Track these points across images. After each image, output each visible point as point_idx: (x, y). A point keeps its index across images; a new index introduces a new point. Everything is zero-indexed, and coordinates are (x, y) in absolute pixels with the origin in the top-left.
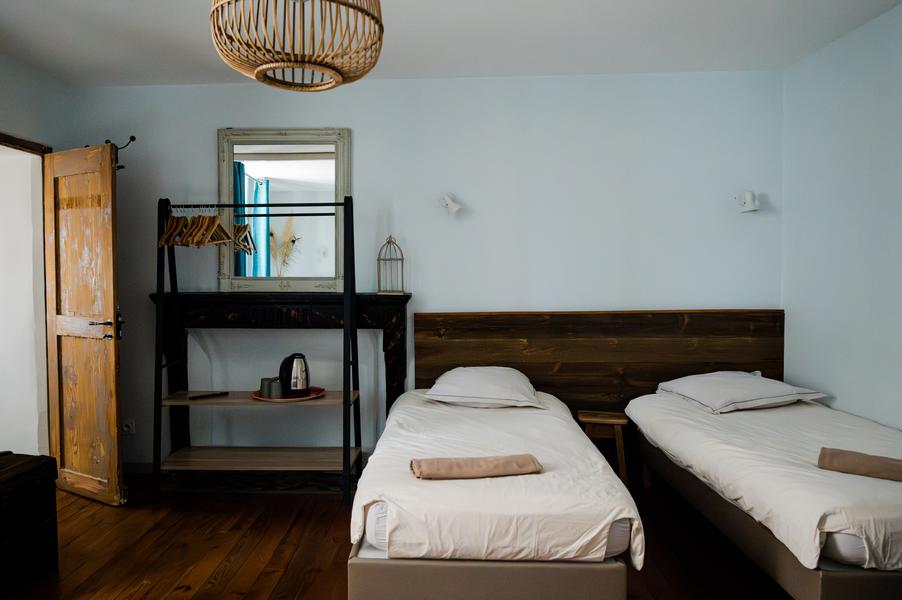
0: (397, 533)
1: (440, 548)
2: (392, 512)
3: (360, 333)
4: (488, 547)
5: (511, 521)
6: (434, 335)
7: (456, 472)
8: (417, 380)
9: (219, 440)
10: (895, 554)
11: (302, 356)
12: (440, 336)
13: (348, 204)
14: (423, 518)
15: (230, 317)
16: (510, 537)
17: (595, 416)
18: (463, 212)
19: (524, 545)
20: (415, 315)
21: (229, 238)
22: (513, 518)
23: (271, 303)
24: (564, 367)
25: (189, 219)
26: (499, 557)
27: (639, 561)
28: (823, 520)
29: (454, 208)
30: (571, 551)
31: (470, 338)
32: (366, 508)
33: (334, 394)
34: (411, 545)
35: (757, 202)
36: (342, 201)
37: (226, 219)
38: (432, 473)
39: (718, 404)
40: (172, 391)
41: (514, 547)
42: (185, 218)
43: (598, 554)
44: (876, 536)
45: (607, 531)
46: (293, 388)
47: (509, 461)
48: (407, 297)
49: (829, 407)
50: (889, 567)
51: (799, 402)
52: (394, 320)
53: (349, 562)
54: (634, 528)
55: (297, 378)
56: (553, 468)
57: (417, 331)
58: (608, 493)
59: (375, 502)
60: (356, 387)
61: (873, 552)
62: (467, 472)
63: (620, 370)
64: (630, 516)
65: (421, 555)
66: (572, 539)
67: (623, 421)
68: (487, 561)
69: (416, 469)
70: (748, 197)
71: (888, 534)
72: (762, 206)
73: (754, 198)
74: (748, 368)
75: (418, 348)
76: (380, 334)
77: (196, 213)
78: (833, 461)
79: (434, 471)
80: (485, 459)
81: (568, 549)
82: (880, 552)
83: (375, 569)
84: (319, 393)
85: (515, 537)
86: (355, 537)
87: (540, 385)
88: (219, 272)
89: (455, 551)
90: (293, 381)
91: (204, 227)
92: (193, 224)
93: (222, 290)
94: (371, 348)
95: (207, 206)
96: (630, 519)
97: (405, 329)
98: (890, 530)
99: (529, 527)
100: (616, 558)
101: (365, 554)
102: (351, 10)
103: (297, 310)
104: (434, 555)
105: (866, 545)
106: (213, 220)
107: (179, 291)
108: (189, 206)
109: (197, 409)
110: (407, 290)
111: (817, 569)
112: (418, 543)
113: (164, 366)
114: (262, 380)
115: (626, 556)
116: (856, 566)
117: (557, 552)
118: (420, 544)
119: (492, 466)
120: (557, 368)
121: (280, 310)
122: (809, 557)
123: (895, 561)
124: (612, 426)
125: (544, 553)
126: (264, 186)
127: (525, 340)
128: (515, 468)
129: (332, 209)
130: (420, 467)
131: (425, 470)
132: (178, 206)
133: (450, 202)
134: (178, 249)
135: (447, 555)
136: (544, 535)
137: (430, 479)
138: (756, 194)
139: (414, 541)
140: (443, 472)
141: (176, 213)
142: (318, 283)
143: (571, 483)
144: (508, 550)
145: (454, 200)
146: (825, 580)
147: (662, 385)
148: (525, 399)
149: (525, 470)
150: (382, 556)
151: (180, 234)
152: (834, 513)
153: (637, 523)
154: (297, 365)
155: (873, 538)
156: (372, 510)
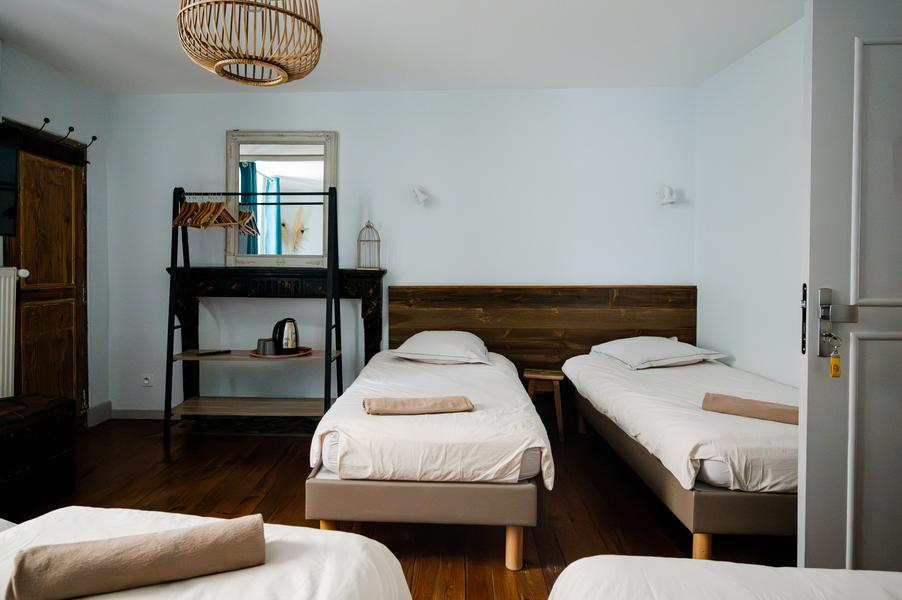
0: (346, 458)
1: (382, 471)
2: (343, 439)
3: (343, 302)
4: (421, 471)
5: (440, 449)
6: (406, 304)
7: (400, 409)
8: (390, 342)
9: (224, 391)
10: (755, 477)
11: (292, 321)
12: (410, 305)
13: (332, 193)
14: (368, 444)
15: (233, 287)
16: (439, 461)
17: (538, 373)
18: (429, 202)
19: (451, 468)
20: (389, 287)
21: (234, 221)
22: (442, 445)
23: (268, 276)
24: (514, 333)
25: (199, 204)
26: (431, 478)
27: (549, 483)
28: (695, 449)
29: (422, 198)
30: (490, 474)
31: (435, 307)
32: (322, 437)
33: (319, 352)
34: (358, 468)
35: (674, 196)
36: (327, 191)
37: (233, 205)
38: (380, 410)
39: (636, 362)
40: (185, 348)
41: (443, 470)
42: (196, 204)
43: (514, 476)
44: (739, 462)
45: (520, 457)
46: (284, 347)
47: (444, 402)
48: (382, 273)
49: (729, 365)
50: (750, 489)
51: (704, 361)
52: (371, 291)
53: (307, 482)
54: (544, 455)
55: (288, 339)
56: (482, 407)
57: (391, 300)
58: (524, 426)
59: (330, 432)
60: (339, 347)
61: (736, 476)
62: (408, 409)
63: (560, 335)
64: (540, 446)
65: (364, 477)
66: (492, 463)
67: (561, 378)
68: (420, 482)
69: (367, 408)
70: (667, 191)
71: (749, 461)
72: (678, 199)
73: (671, 193)
74: (667, 335)
75: (391, 315)
76: (359, 303)
77: (206, 199)
78: (715, 404)
79: (381, 408)
80: (425, 399)
81: (488, 472)
82: (743, 475)
83: (329, 489)
84: (307, 352)
85: (444, 463)
86: (313, 462)
87: (492, 347)
88: (226, 250)
89: (393, 474)
90: (284, 341)
91: (212, 210)
92: (202, 209)
93: (228, 265)
94: (351, 314)
95: (214, 194)
96: (540, 448)
97: (380, 299)
98: (750, 458)
99: (457, 453)
100: (529, 480)
101: (322, 476)
102: (289, 17)
103: (289, 282)
104: (377, 477)
105: (731, 470)
106: (219, 205)
107: (191, 265)
108: (200, 194)
109: (205, 364)
110: (383, 267)
111: (692, 490)
112: (364, 466)
113: (178, 327)
114: (259, 340)
115: (538, 479)
116: (725, 488)
117: (479, 475)
118: (365, 468)
119: (430, 404)
120: (507, 333)
121: (276, 282)
122: (686, 480)
123: (755, 483)
124: (552, 381)
125: (468, 476)
126: (275, 183)
127: (481, 310)
128: (450, 407)
129: (320, 199)
130: (369, 404)
131: (374, 407)
132: (191, 194)
133: (419, 194)
134: (190, 230)
135: (388, 476)
136: (468, 460)
137: (378, 414)
138: (674, 189)
139: (361, 464)
140: (389, 409)
141: (189, 199)
142: (309, 260)
143: (495, 418)
144: (438, 473)
145: (423, 192)
146: (697, 499)
147: (594, 348)
148: (474, 356)
149: (458, 408)
150: (335, 477)
151: (191, 217)
152: (706, 444)
153: (547, 451)
154: (288, 328)
155: (736, 464)
156: (327, 439)
